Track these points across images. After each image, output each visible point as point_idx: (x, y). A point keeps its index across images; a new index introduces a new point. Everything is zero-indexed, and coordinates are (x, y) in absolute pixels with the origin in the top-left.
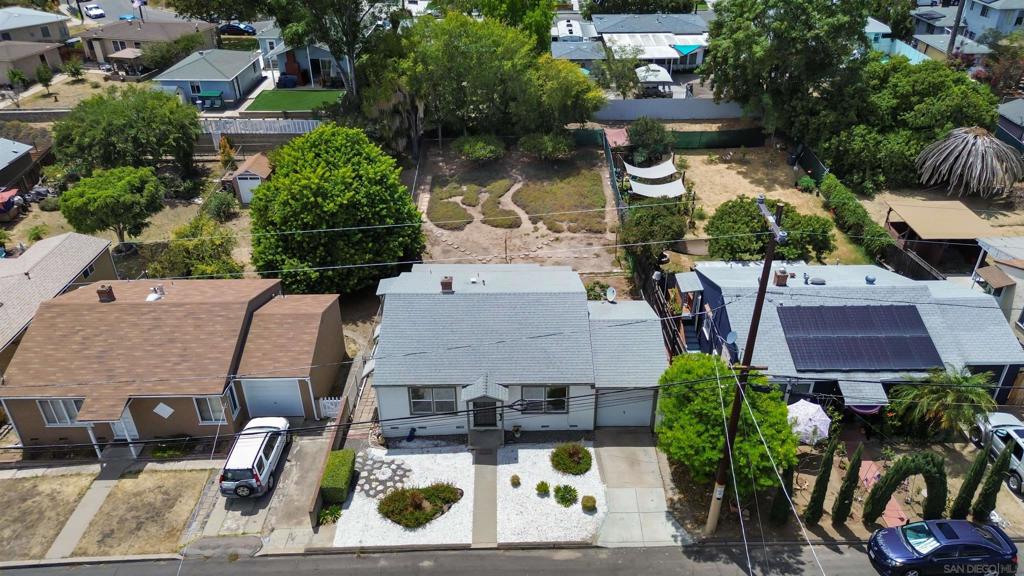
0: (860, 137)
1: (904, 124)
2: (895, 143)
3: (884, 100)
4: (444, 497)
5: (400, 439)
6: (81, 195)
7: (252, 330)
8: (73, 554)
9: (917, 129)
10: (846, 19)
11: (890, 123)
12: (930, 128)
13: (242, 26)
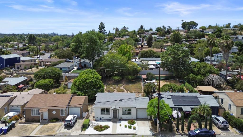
0: (191, 76)
1: (200, 74)
2: (199, 77)
3: (196, 69)
4: (107, 127)
5: (98, 120)
6: (39, 83)
7: (72, 99)
8: (35, 135)
9: (203, 75)
10: (185, 54)
11: (197, 73)
12: (205, 74)
13: (70, 61)
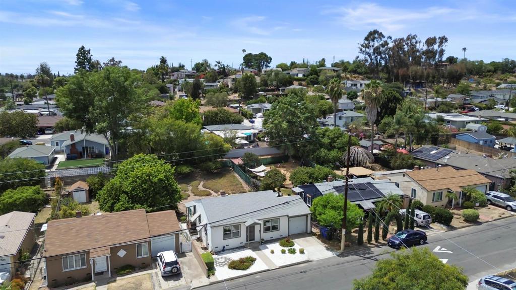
1: (334, 147)
2: (334, 153)
3: (326, 140)
5: (220, 252)
9: (339, 149)
12: (343, 147)
